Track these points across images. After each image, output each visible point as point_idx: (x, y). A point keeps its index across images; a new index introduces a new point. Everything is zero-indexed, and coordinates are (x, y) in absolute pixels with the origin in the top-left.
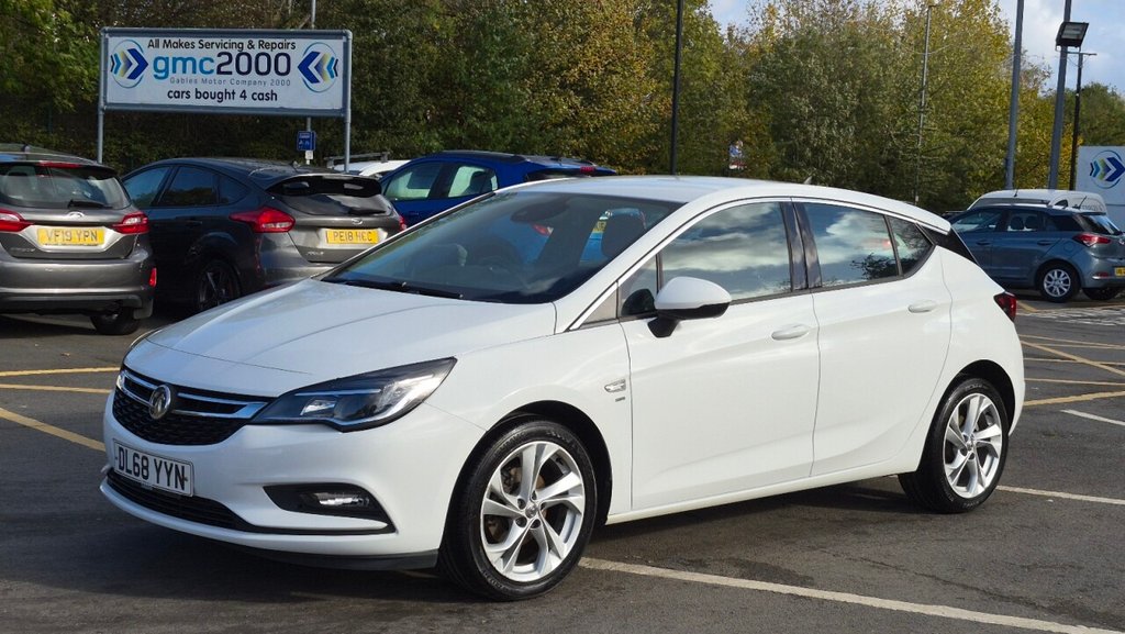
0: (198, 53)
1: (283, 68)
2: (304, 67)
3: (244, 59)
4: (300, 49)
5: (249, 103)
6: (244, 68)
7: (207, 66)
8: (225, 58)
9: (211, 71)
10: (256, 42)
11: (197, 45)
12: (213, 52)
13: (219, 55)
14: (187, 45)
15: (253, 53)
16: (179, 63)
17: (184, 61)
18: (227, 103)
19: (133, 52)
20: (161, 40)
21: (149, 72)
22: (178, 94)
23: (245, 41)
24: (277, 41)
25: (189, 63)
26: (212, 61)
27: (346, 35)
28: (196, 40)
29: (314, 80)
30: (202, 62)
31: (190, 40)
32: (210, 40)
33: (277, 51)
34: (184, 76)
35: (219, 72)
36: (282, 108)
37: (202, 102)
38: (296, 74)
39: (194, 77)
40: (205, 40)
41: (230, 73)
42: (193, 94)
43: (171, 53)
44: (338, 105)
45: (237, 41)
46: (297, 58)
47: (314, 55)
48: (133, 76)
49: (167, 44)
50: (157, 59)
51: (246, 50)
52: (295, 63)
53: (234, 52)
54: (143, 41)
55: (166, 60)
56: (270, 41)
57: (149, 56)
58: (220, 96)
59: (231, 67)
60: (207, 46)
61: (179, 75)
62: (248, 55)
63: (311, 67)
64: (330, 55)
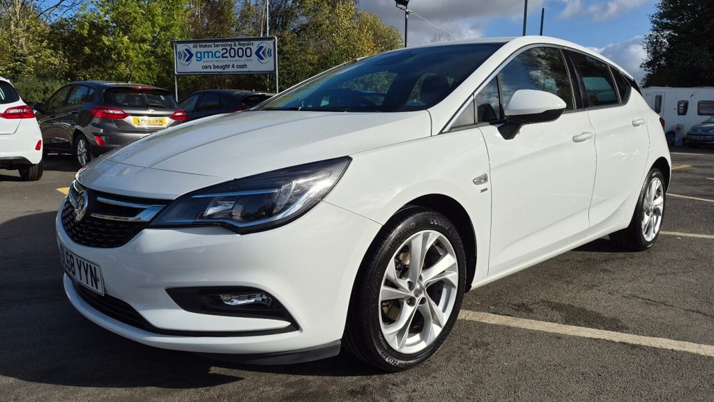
0: (213, 49)
1: (248, 54)
2: (257, 53)
3: (232, 51)
4: (255, 45)
5: (236, 69)
6: (233, 55)
7: (218, 55)
8: (225, 51)
9: (219, 57)
10: (237, 43)
11: (213, 46)
13: (222, 50)
14: (209, 46)
15: (236, 48)
16: (206, 54)
17: (208, 53)
18: (226, 70)
19: (187, 50)
20: (198, 44)
21: (194, 58)
22: (206, 67)
23: (233, 43)
24: (246, 42)
25: (210, 54)
26: (219, 52)
27: (274, 38)
28: (212, 44)
29: (262, 58)
30: (215, 53)
31: (210, 44)
32: (218, 43)
33: (246, 46)
34: (208, 59)
35: (223, 57)
36: (249, 71)
37: (216, 70)
38: (254, 57)
39: (212, 59)
40: (216, 44)
41: (227, 57)
42: (212, 67)
43: (202, 50)
44: (272, 69)
45: (229, 43)
46: (254, 49)
47: (262, 47)
48: (188, 60)
49: (200, 46)
50: (197, 53)
51: (233, 47)
52: (254, 52)
53: (228, 48)
54: (191, 45)
55: (201, 53)
56: (243, 42)
57: (194, 51)
58: (224, 67)
59: (228, 55)
60: (217, 46)
61: (206, 59)
62: (234, 49)
63: (261, 53)
64: (268, 47)
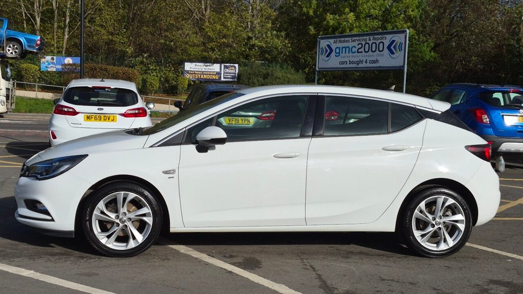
0: (350, 44)
1: (381, 49)
2: (389, 48)
3: (367, 45)
4: (388, 39)
5: (368, 65)
6: (367, 50)
7: (354, 50)
8: (360, 46)
9: (355, 52)
10: (371, 37)
11: (350, 41)
12: (355, 44)
13: (358, 45)
14: (347, 41)
15: (370, 43)
16: (344, 49)
17: (346, 48)
18: (360, 65)
19: (328, 46)
20: (338, 40)
21: (333, 54)
22: (343, 63)
23: (368, 38)
24: (380, 36)
25: (347, 49)
26: (355, 47)
27: (406, 31)
28: (350, 39)
29: (393, 53)
30: (352, 48)
31: (348, 39)
32: (355, 38)
33: (379, 41)
34: (345, 55)
35: (358, 52)
36: (380, 67)
37: (352, 66)
38: (386, 51)
39: (348, 56)
40: (354, 38)
41: (362, 52)
42: (348, 63)
43: (341, 45)
44: (402, 64)
45: (365, 38)
46: (387, 43)
47: (394, 41)
48: (328, 56)
49: (340, 42)
50: (336, 48)
51: (368, 42)
52: (386, 46)
53: (363, 43)
54: (332, 41)
55: (339, 48)
56: (377, 37)
57: (333, 47)
58: (358, 63)
59: (362, 50)
60: (354, 41)
61: (344, 54)
62: (368, 44)
63: (392, 47)
64: (400, 41)
